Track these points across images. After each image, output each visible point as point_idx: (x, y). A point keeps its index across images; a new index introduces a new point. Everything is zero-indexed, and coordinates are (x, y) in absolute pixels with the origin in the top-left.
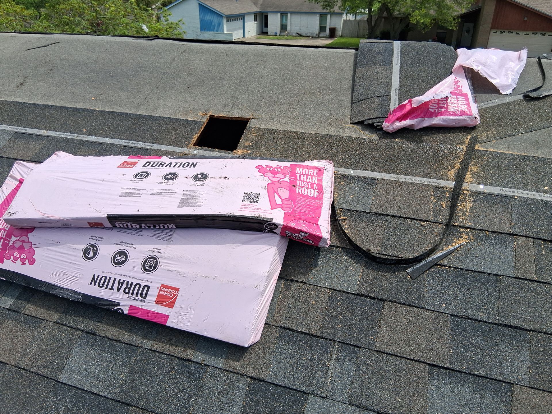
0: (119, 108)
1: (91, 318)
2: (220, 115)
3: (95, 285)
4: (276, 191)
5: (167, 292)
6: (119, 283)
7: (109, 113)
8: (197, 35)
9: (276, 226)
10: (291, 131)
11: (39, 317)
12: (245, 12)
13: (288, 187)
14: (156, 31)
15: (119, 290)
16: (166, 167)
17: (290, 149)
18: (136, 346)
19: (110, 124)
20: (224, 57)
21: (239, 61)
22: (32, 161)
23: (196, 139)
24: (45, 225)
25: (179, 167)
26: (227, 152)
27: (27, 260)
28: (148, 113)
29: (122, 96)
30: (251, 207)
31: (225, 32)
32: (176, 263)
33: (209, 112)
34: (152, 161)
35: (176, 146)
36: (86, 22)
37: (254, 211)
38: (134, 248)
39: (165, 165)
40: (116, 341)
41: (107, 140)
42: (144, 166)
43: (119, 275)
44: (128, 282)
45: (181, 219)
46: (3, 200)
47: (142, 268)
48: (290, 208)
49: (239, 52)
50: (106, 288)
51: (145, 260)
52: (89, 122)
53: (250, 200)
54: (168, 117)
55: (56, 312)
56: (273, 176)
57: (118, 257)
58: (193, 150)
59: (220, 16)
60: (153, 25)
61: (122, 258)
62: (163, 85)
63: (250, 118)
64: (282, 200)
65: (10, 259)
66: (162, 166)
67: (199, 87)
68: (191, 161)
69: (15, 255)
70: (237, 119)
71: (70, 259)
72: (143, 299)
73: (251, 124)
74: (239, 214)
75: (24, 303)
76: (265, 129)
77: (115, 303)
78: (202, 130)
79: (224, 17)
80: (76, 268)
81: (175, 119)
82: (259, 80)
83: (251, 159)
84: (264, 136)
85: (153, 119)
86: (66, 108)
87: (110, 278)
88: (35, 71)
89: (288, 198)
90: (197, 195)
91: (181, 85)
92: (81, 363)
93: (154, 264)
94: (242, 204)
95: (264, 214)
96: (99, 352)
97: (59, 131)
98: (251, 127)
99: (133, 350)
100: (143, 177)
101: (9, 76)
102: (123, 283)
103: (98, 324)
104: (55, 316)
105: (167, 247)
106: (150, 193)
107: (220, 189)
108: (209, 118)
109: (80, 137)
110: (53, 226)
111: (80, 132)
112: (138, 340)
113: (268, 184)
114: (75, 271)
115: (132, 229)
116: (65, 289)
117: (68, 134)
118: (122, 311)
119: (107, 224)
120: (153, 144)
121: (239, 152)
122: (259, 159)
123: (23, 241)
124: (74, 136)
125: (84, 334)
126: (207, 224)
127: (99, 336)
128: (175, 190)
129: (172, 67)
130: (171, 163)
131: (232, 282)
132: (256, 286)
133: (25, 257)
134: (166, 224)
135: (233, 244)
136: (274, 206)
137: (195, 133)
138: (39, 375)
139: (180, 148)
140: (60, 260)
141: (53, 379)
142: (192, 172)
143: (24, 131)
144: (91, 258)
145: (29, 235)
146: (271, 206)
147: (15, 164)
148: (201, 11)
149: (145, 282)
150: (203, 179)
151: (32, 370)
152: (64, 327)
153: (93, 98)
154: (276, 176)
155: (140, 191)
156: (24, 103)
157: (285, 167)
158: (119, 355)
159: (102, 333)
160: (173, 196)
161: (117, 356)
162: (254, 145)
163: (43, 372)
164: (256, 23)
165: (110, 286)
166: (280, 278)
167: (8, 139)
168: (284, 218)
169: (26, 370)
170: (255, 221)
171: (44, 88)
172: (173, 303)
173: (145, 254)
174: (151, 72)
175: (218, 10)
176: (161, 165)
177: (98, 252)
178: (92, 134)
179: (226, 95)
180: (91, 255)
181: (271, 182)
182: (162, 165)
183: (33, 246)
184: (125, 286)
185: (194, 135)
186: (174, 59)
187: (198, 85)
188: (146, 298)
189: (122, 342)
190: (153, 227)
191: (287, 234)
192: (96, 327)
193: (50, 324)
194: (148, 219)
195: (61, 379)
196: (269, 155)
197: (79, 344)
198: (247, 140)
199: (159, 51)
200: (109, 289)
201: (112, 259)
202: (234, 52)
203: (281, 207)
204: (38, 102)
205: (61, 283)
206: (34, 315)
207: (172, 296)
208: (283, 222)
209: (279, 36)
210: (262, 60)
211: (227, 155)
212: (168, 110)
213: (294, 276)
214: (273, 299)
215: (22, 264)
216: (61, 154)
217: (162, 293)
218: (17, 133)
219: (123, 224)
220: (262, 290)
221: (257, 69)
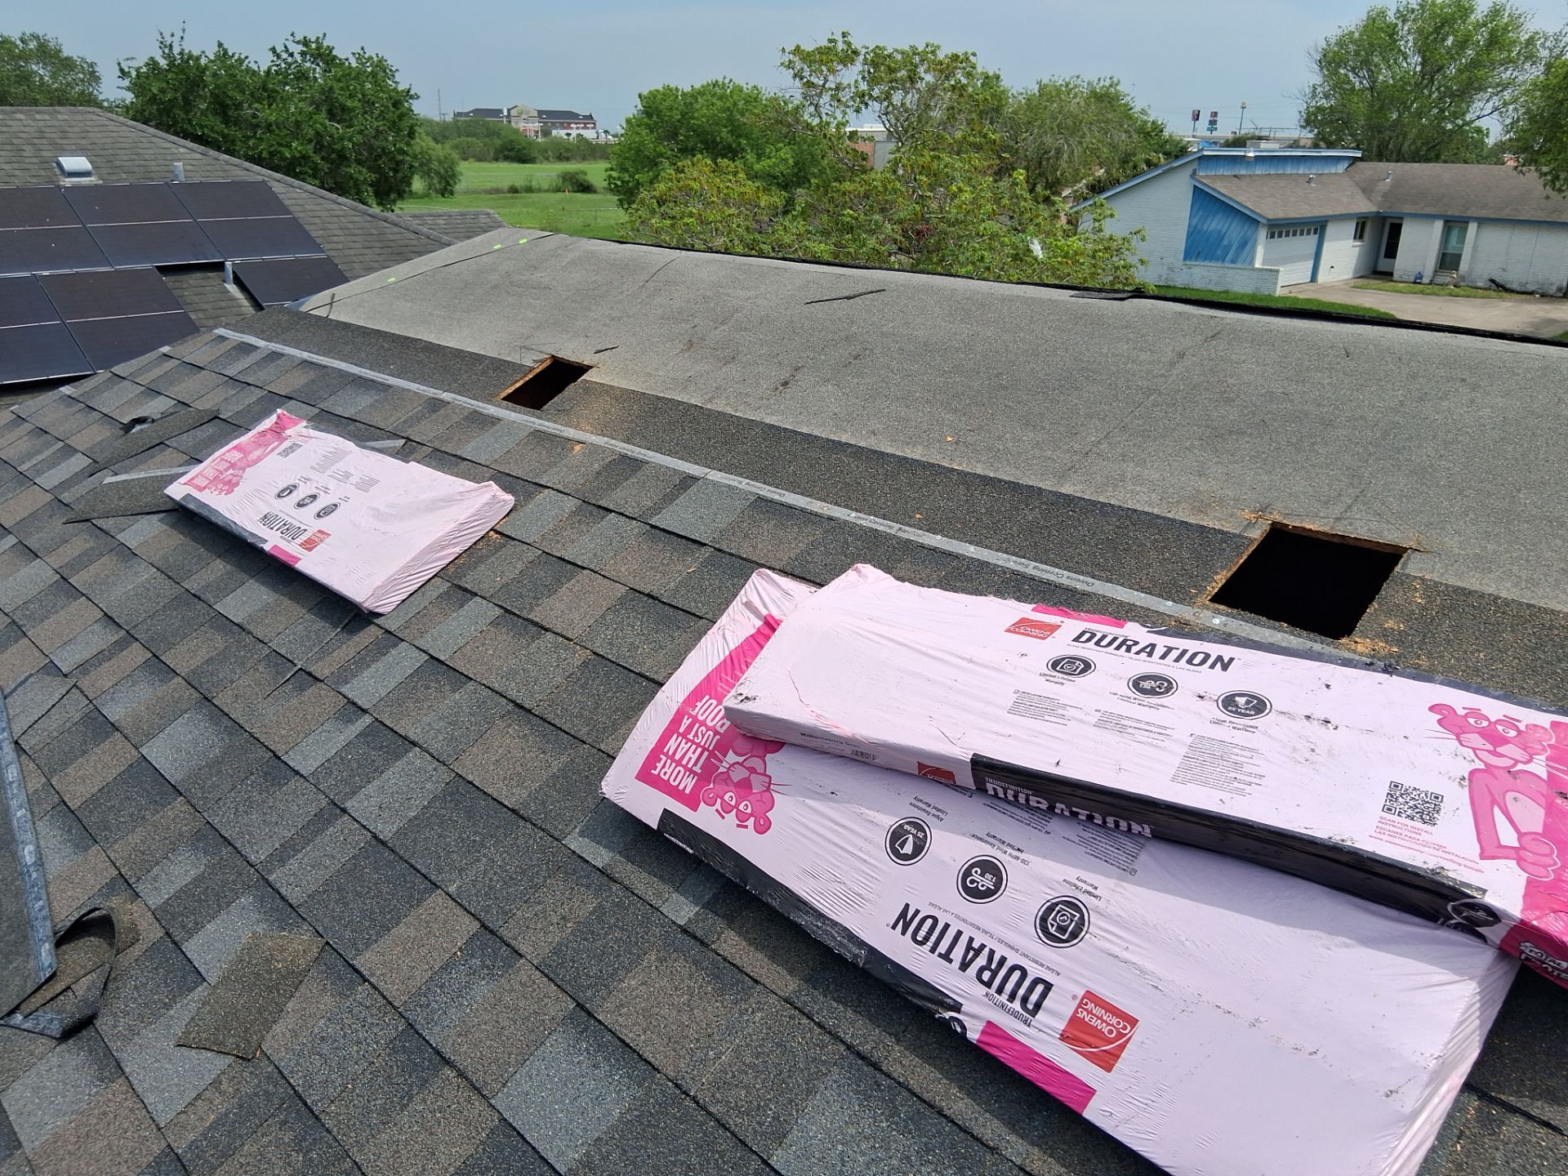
0: (1013, 471)
1: (873, 1019)
2: (1308, 527)
3: (904, 933)
4: (1500, 800)
5: (1098, 1018)
6: (969, 947)
7: (985, 480)
8: (1171, 269)
9: (1494, 916)
10: (1552, 611)
11: (748, 970)
12: (1331, 213)
13: (1542, 795)
14: (1065, 257)
15: (964, 966)
16: (1137, 653)
17: (1542, 667)
18: (982, 1143)
19: (983, 511)
20: (1339, 360)
21: (1387, 376)
22: (786, 573)
23: (1220, 585)
24: (814, 743)
25: (1177, 660)
26: (1318, 638)
27: (752, 819)
28: (1088, 492)
29: (1024, 441)
30: (1413, 835)
31: (1258, 265)
32: (1134, 939)
33: (1271, 513)
34: (1100, 629)
35: (1160, 596)
36: (895, 227)
37: (1421, 848)
38: (1024, 861)
39: (1135, 649)
40: (931, 1106)
41: (972, 551)
42: (1076, 639)
43: (972, 925)
44: (992, 952)
45: (1177, 818)
46: (722, 658)
47: (1038, 926)
48: (1545, 867)
49: (1388, 349)
50: (933, 950)
51: (1048, 904)
52: (932, 498)
53: (1409, 812)
54: (1145, 510)
55: (791, 973)
56: (1490, 747)
57: (976, 874)
58: (1208, 613)
59: (1250, 221)
60: (1060, 241)
61: (987, 882)
62: (1140, 422)
63: (1406, 549)
64: (1521, 835)
65: (714, 805)
66: (1128, 650)
67: (1247, 439)
68: (1215, 649)
69: (726, 797)
70: (1359, 544)
71: (855, 846)
72: (1028, 1016)
73: (1410, 567)
74: (1371, 850)
75: (721, 924)
76: (1458, 590)
77: (948, 1000)
78: (1242, 561)
79: (1264, 225)
80: (864, 872)
81: (1164, 518)
82: (1450, 436)
83: (1414, 678)
84: (1452, 608)
85: (1100, 512)
86: (882, 454)
87: (947, 926)
88: (820, 354)
89: (1540, 830)
90: (1233, 757)
91: (1195, 428)
92: (833, 1136)
93: (1074, 923)
94: (1382, 820)
95: (1455, 867)
96: (882, 1121)
97: (857, 510)
98: (1408, 576)
99: (974, 1150)
100: (1075, 671)
101: (759, 362)
102: (978, 952)
103: (889, 1041)
104: (787, 983)
105: (1116, 885)
106: (1094, 720)
107: (1308, 755)
108: (1268, 528)
109: (905, 531)
110: (831, 750)
111: (905, 519)
112: (990, 1128)
113: (1472, 773)
114: (861, 879)
115: (1027, 807)
116: (828, 919)
117: (876, 519)
118: (963, 1027)
119: (966, 778)
120: (1093, 580)
121: (1360, 644)
122: (1442, 683)
123: (752, 770)
124: (891, 527)
125: (852, 1057)
126: (1256, 854)
127: (888, 1076)
128: (1165, 728)
129: (1175, 377)
130: (1153, 646)
131: (1310, 1054)
132: (1391, 1092)
133: (749, 811)
134: (1122, 818)
135: (1329, 934)
136: (1490, 849)
137: (1222, 568)
138: (727, 1129)
139: (1170, 603)
140: (829, 841)
141: (758, 1155)
142: (1220, 683)
143: (776, 497)
144: (906, 857)
145: (769, 757)
146: (1482, 848)
147: (754, 574)
148: (1196, 207)
149: (1040, 968)
150: (1252, 713)
151: (712, 1109)
152: (805, 1021)
153: (949, 439)
154: (1499, 750)
155: (1065, 709)
156: (784, 429)
157: (1534, 725)
158: (934, 1151)
159: (897, 1071)
160: (1160, 743)
161: (927, 1151)
162: (1412, 632)
163: (736, 1125)
164: (1359, 243)
165: (943, 948)
166: (1469, 1086)
167: (739, 511)
168: (1525, 896)
169: (697, 1103)
170: (1422, 884)
171: (835, 399)
172: (1114, 1058)
173: (1049, 888)
174: (1111, 385)
175: (1248, 204)
176: (1124, 647)
177: (927, 845)
178: (935, 529)
179: (1333, 470)
180: (908, 849)
181: (1482, 766)
182: (1127, 645)
183: (772, 787)
184: (981, 961)
185: (1217, 573)
186: (1181, 355)
187: (1245, 433)
188: (1037, 1016)
189: (945, 1116)
190: (1084, 818)
191: (1523, 952)
192: (884, 1048)
193: (772, 999)
194: (1080, 792)
195: (778, 1161)
196: (1464, 671)
197: (835, 1082)
198: (1389, 614)
199: (1140, 330)
200: (940, 955)
201: (961, 875)
202: (1371, 347)
203: (1515, 856)
204: (816, 433)
205: (822, 901)
206: (737, 961)
207: (1113, 1035)
208: (1523, 910)
209: (1430, 284)
210: (1463, 380)
211: (1317, 647)
212: (1146, 490)
213: (1519, 1094)
214: (1433, 1149)
215: (738, 826)
216: (867, 569)
217: (1082, 1015)
218: (760, 498)
219: (1005, 791)
220: (1408, 1109)
221: (1445, 403)
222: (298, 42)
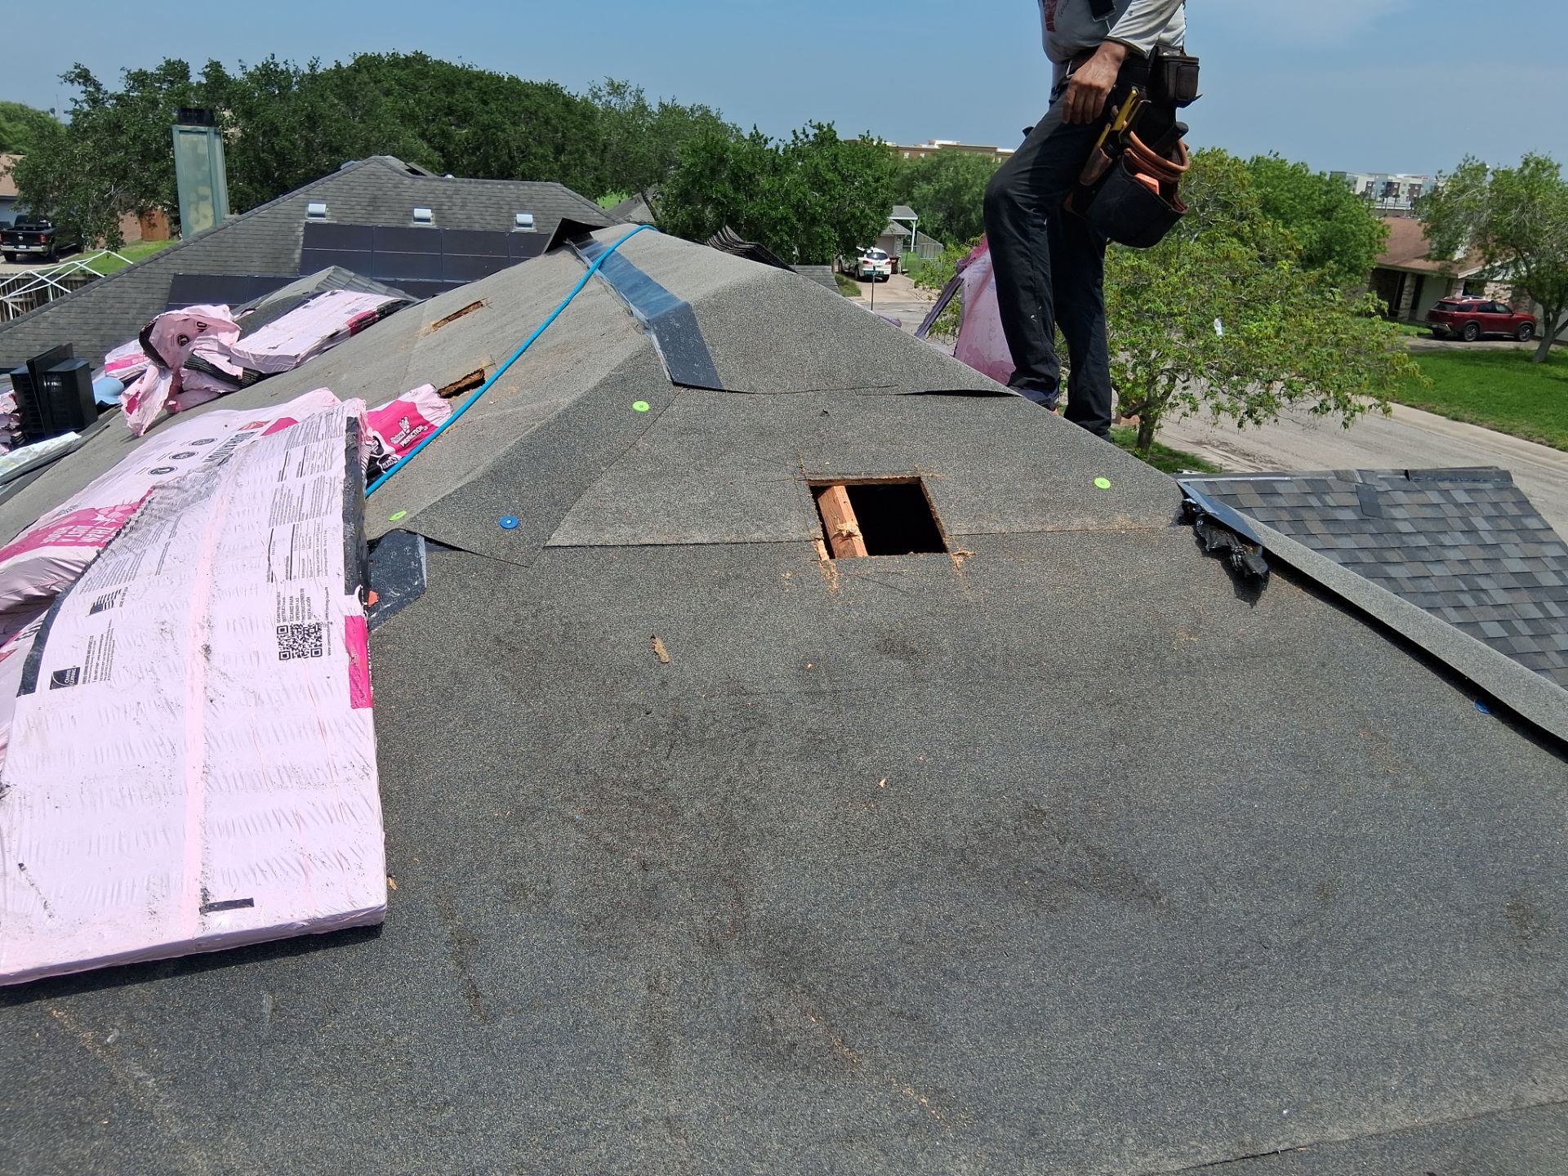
222: (813, 127)
